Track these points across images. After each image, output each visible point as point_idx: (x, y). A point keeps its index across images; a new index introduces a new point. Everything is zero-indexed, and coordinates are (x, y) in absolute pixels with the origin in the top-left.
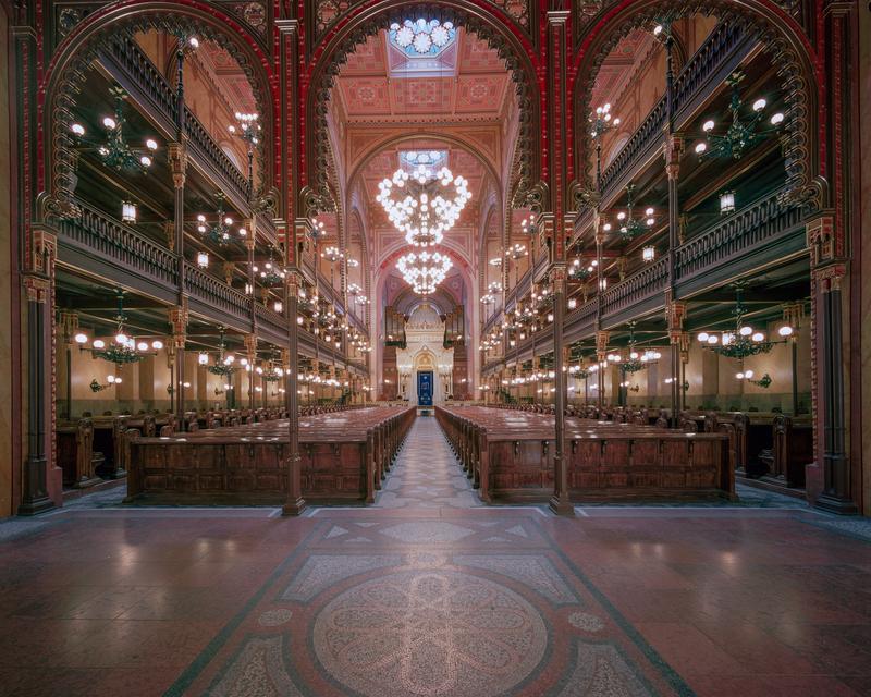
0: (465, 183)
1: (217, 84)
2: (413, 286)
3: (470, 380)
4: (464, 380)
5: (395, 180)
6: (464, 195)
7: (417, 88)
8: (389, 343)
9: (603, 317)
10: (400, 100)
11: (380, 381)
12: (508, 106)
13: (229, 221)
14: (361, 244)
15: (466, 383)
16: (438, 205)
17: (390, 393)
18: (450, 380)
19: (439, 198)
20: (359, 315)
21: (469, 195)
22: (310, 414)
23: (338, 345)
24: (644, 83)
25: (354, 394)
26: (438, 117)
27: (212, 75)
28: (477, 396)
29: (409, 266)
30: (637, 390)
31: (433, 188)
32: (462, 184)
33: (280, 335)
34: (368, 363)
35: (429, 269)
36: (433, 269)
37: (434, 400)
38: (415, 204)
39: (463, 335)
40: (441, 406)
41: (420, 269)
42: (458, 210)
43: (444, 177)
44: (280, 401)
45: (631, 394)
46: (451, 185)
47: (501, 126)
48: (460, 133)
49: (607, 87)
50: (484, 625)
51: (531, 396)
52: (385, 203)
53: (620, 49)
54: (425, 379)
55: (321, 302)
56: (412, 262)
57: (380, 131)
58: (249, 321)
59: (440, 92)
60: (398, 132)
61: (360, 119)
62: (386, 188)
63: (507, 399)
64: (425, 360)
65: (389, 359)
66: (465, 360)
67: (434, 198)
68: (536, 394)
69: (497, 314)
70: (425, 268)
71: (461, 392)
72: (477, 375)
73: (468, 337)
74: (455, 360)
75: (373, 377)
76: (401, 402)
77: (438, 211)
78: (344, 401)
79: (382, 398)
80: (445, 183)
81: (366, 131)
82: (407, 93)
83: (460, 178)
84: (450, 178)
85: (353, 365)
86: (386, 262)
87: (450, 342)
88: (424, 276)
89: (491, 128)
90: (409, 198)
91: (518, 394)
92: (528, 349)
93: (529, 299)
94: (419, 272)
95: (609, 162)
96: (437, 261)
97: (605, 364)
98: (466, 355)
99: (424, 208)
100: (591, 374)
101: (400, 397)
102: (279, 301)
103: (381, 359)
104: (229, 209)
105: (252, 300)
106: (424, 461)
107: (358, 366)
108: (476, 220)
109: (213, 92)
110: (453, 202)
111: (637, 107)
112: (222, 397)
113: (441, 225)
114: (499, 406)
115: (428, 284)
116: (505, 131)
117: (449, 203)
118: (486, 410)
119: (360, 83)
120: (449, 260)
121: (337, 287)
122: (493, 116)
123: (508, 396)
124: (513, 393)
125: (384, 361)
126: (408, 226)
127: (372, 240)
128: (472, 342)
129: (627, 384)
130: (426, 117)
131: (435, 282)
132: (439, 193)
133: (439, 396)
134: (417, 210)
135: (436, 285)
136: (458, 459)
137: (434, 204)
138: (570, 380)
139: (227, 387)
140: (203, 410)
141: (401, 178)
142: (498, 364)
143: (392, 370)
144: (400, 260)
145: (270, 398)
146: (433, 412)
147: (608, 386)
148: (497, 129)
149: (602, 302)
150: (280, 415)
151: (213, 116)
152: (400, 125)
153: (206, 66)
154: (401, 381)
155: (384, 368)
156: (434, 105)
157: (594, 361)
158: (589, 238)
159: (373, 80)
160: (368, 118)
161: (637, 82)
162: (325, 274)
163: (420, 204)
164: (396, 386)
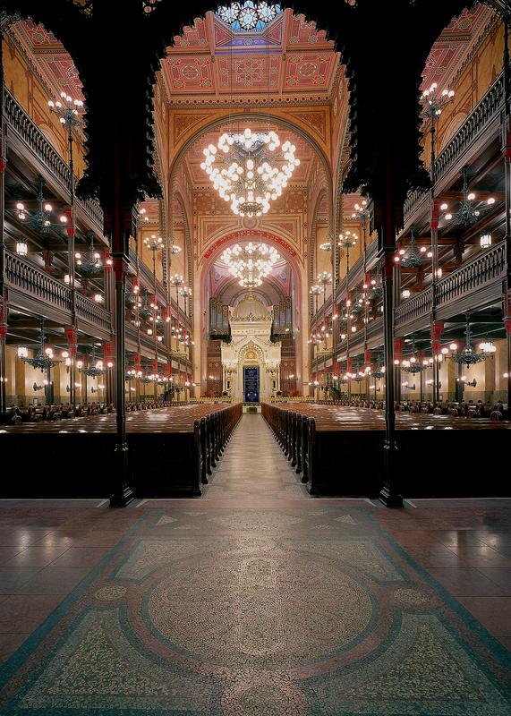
0: (293, 148)
1: (35, 62)
2: (239, 279)
3: (299, 376)
4: (292, 376)
5: (220, 146)
6: (292, 162)
7: (242, 66)
8: (213, 337)
9: (438, 307)
10: (224, 79)
11: (204, 377)
12: (338, 85)
13: (48, 207)
14: (183, 231)
15: (295, 379)
16: (265, 172)
17: (214, 389)
18: (277, 376)
19: (265, 165)
20: (182, 306)
21: (298, 162)
22: (132, 409)
23: (160, 338)
24: (482, 60)
25: (178, 391)
26: (265, 97)
27: (30, 54)
28: (306, 392)
29: (234, 258)
30: (474, 384)
31: (259, 153)
32: (289, 149)
33: (100, 327)
34: (191, 358)
35: (254, 261)
36: (259, 261)
37: (261, 396)
38: (240, 170)
39: (291, 328)
40: (268, 402)
41: (246, 261)
42: (286, 178)
43: (272, 141)
44: (100, 398)
45: (468, 388)
46: (279, 149)
47: (331, 106)
48: (288, 113)
49: (443, 64)
50: (312, 599)
51: (363, 392)
52: (209, 171)
53: (457, 23)
54: (251, 375)
55: (143, 292)
56: (237, 254)
57: (204, 111)
58: (70, 312)
59: (266, 70)
60: (223, 113)
61: (183, 99)
62: (211, 154)
63: (337, 396)
64: (251, 356)
65: (214, 354)
66: (293, 355)
67: (260, 165)
68: (368, 390)
69: (327, 304)
70: (250, 261)
71: (290, 389)
72: (306, 371)
73: (296, 330)
74: (282, 355)
75: (197, 373)
76: (227, 399)
77: (265, 178)
78: (168, 397)
79: (206, 394)
80: (272, 148)
81: (189, 112)
82: (231, 71)
83: (288, 144)
84: (278, 143)
85: (176, 359)
86: (210, 251)
87: (277, 335)
88: (250, 268)
89: (320, 108)
90: (235, 165)
91: (349, 390)
92: (360, 342)
93: (359, 289)
94: (245, 265)
95: (444, 144)
96: (263, 253)
97: (440, 358)
98: (293, 349)
99: (250, 175)
100: (425, 367)
101: (225, 394)
102: (98, 292)
103: (205, 353)
104: (50, 195)
105: (73, 291)
106: (251, 457)
107: (180, 361)
108: (305, 205)
109: (31, 72)
110: (280, 170)
111: (474, 86)
112: (41, 393)
113: (268, 195)
114: (328, 403)
115: (254, 277)
116: (335, 111)
117: (276, 171)
118: (316, 406)
119: (184, 61)
120: (276, 251)
121: (159, 277)
122: (323, 96)
123: (339, 392)
124: (344, 388)
125: (209, 355)
126: (233, 196)
127: (195, 227)
128: (300, 335)
129: (463, 378)
130: (253, 98)
131: (261, 274)
132: (265, 160)
133: (266, 392)
134: (243, 178)
135: (263, 279)
136: (286, 454)
137: (260, 170)
138: (403, 374)
139: (46, 382)
140: (22, 406)
141: (226, 143)
142: (328, 358)
143: (217, 365)
144: (225, 252)
145: (90, 394)
146: (259, 409)
147: (444, 380)
148: (327, 109)
149: (436, 291)
150: (102, 410)
151: (30, 97)
152: (225, 105)
153: (24, 45)
154: (226, 376)
155: (208, 363)
156: (259, 85)
157: (429, 355)
158: (423, 225)
159: (196, 58)
160: (191, 99)
161: (474, 59)
162: (147, 263)
163: (246, 171)
164: (221, 382)
